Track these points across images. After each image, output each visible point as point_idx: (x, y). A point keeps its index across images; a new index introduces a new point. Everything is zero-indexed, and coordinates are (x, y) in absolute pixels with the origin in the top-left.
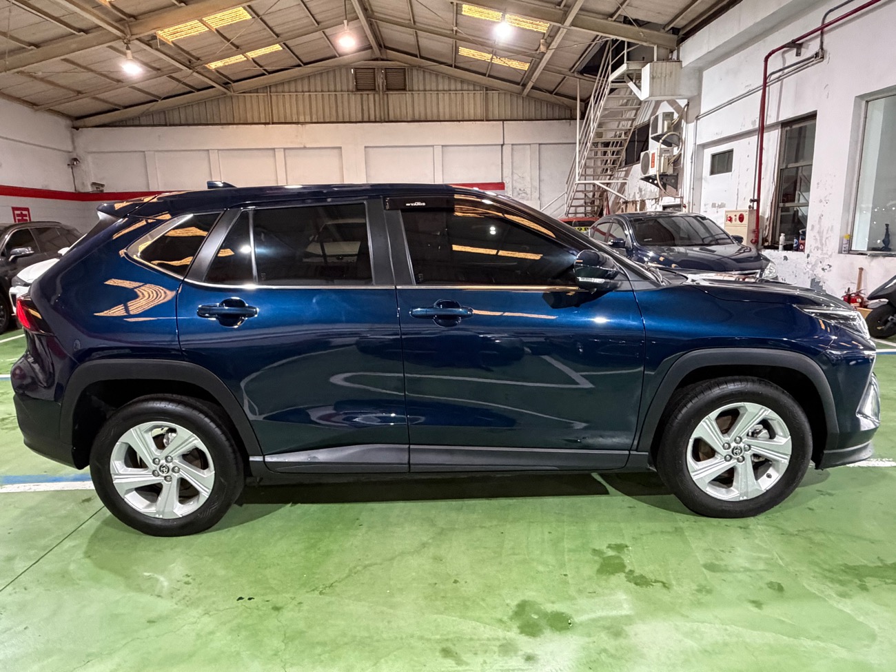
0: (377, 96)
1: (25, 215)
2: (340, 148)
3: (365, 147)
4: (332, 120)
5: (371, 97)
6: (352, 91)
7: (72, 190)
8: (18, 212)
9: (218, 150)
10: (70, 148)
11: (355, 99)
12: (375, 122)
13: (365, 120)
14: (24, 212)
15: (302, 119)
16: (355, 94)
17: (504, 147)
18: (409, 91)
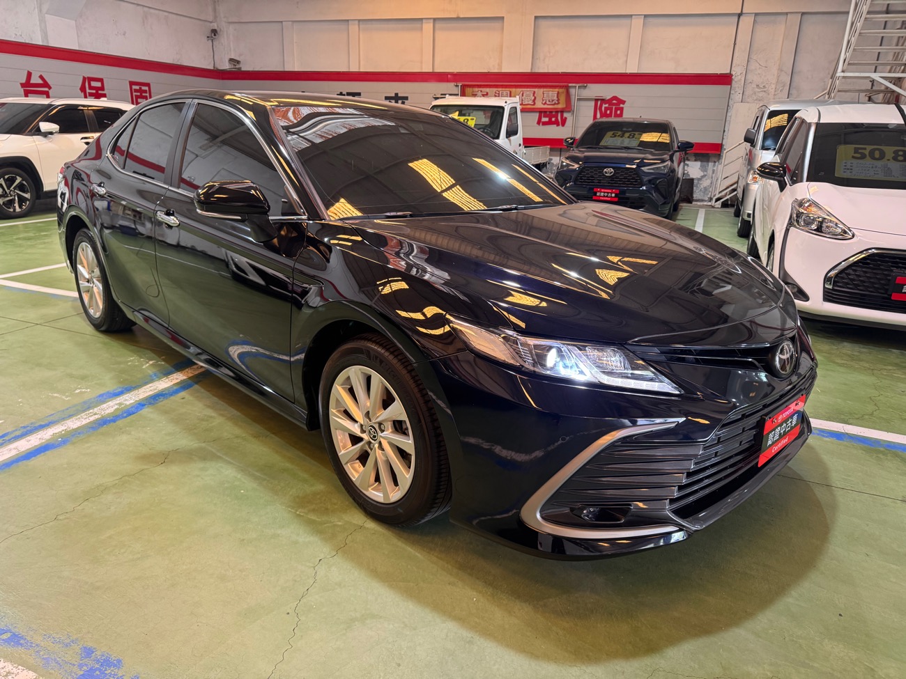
1: (145, 92)
2: (503, 18)
3: (536, 18)
7: (212, 68)
8: (137, 87)
9: (359, 21)
10: (211, 19)
14: (144, 88)
17: (741, 18)
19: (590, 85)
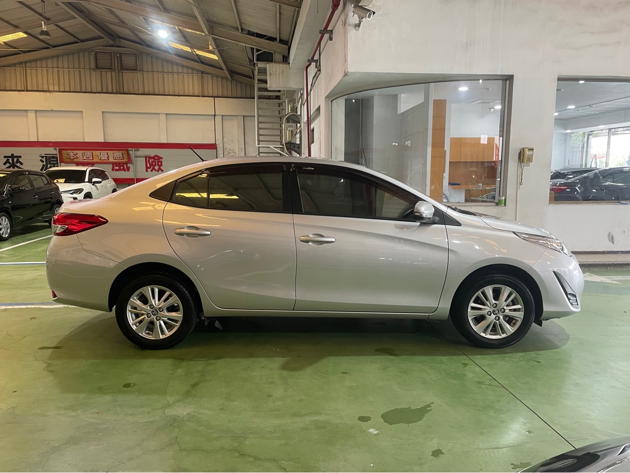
0: (113, 73)
2: (82, 112)
3: (103, 112)
4: (77, 90)
5: (109, 74)
6: (93, 69)
11: (95, 75)
12: (112, 93)
13: (104, 91)
15: (51, 88)
16: (95, 71)
17: (216, 117)
18: (140, 71)
19: (141, 149)
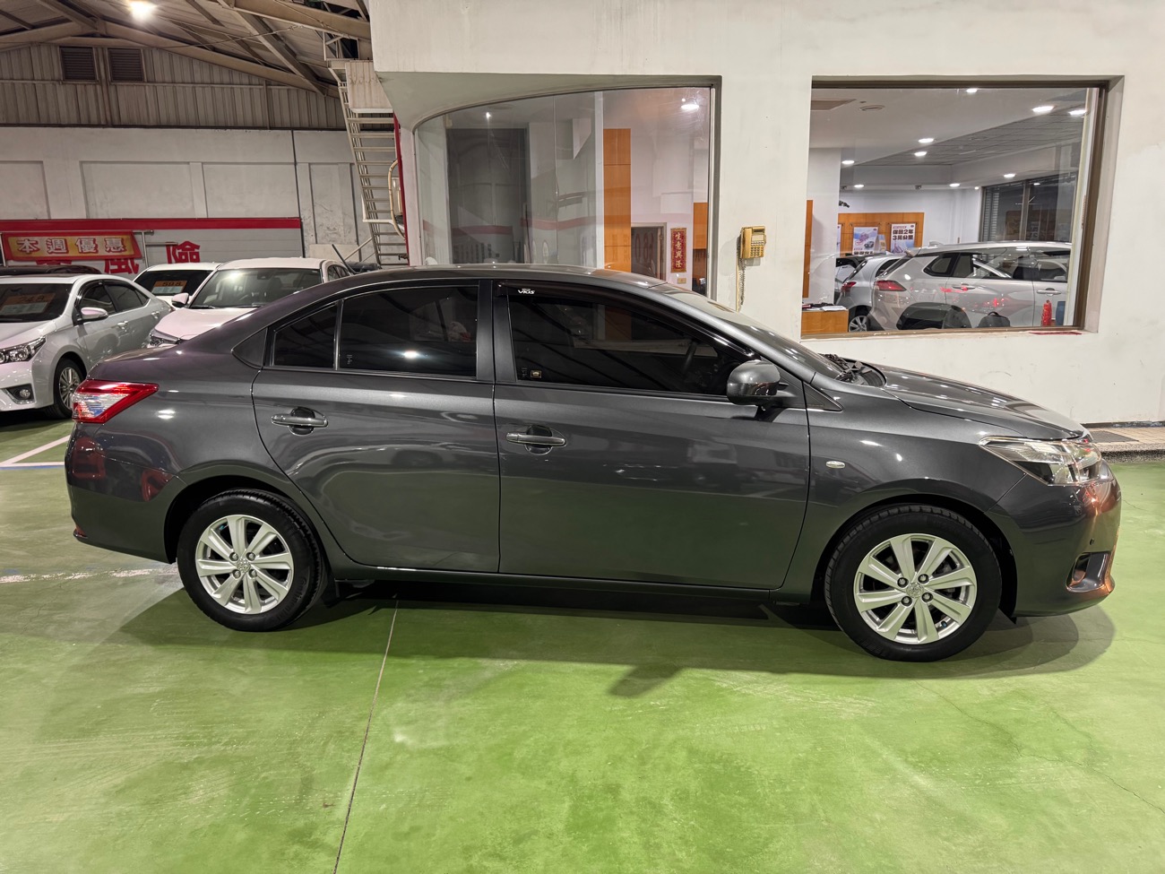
0: (98, 87)
2: (41, 162)
3: (81, 162)
4: (31, 122)
5: (90, 89)
6: (58, 81)
11: (64, 92)
12: (98, 126)
13: (84, 121)
16: (64, 84)
17: (297, 167)
18: (149, 82)
19: (156, 231)
